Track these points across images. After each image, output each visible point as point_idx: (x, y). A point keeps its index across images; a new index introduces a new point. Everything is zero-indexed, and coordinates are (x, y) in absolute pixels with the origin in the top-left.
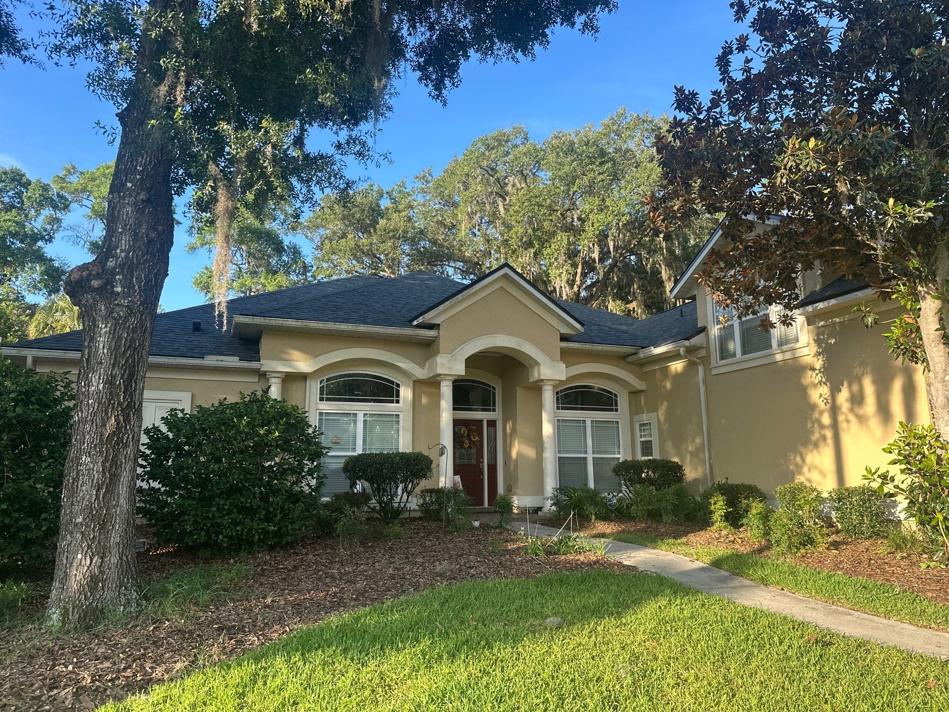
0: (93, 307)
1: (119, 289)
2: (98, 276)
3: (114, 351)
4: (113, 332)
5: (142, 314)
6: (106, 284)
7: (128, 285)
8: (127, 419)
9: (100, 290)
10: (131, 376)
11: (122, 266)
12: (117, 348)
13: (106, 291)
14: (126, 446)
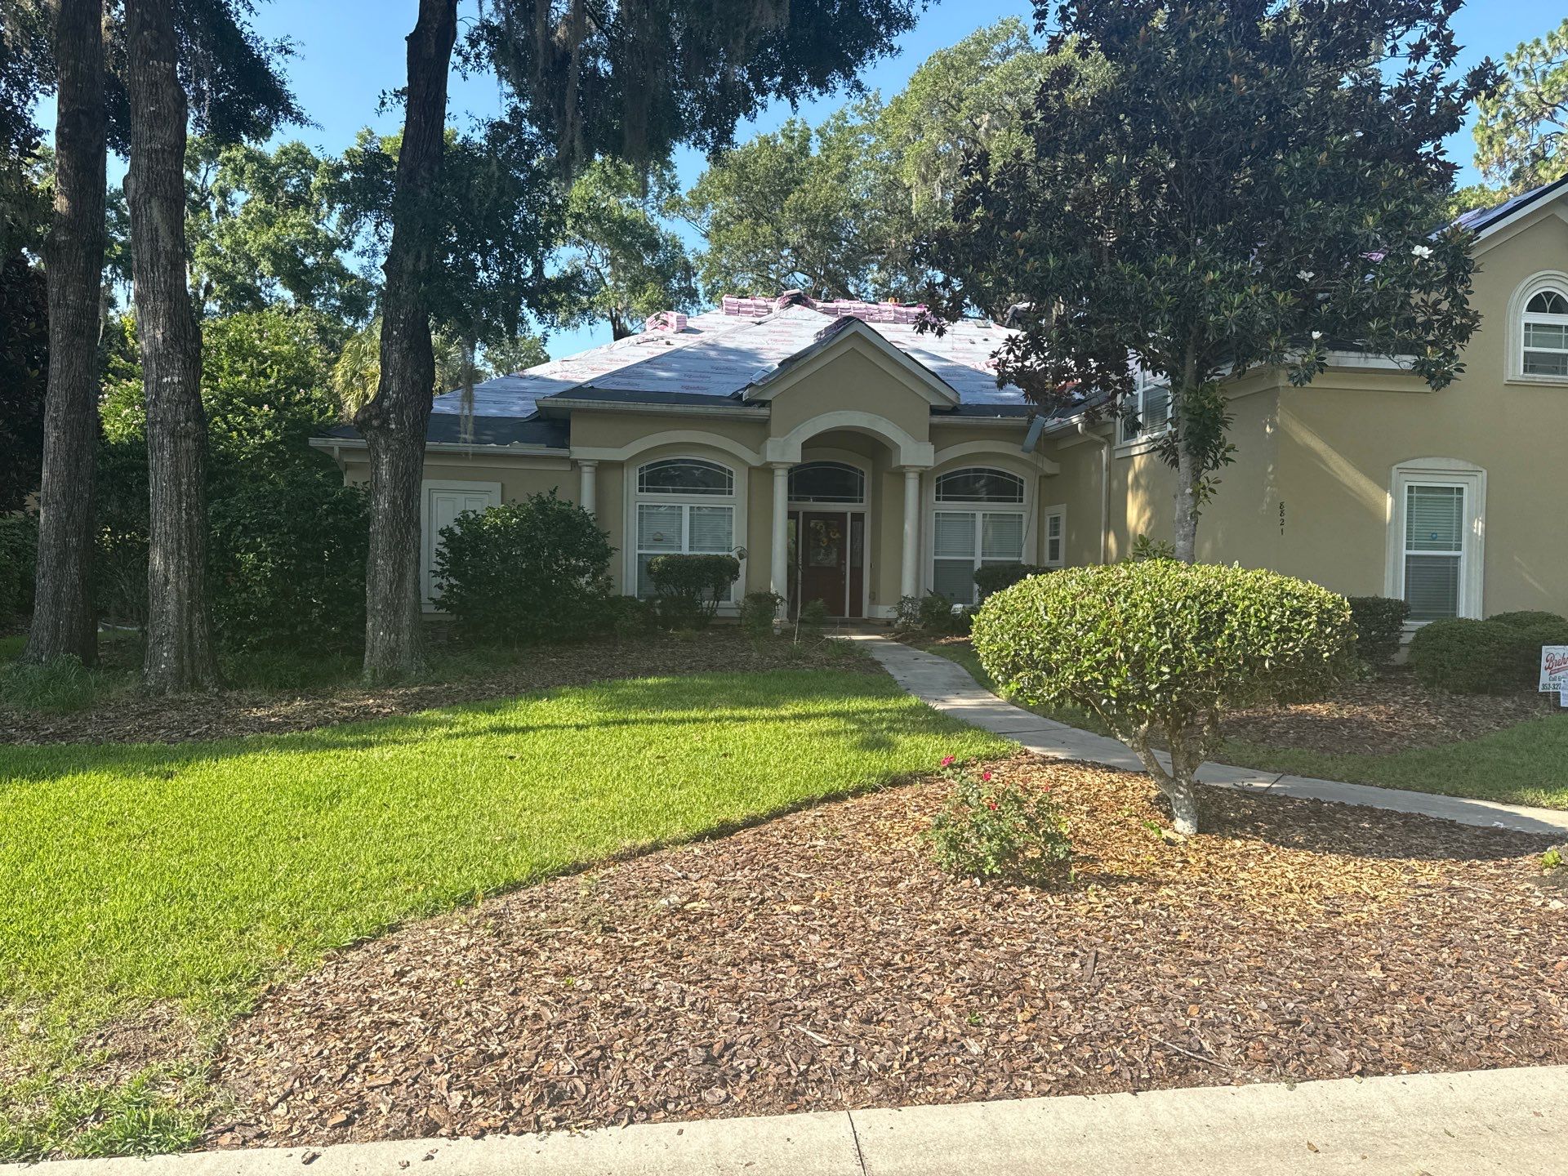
0: (376, 440)
1: (393, 426)
2: (377, 417)
3: (394, 475)
4: (391, 463)
5: (412, 445)
6: (383, 423)
7: (400, 422)
8: (408, 532)
9: (379, 428)
10: (408, 497)
11: (394, 405)
12: (396, 474)
13: (383, 428)
14: (409, 552)
